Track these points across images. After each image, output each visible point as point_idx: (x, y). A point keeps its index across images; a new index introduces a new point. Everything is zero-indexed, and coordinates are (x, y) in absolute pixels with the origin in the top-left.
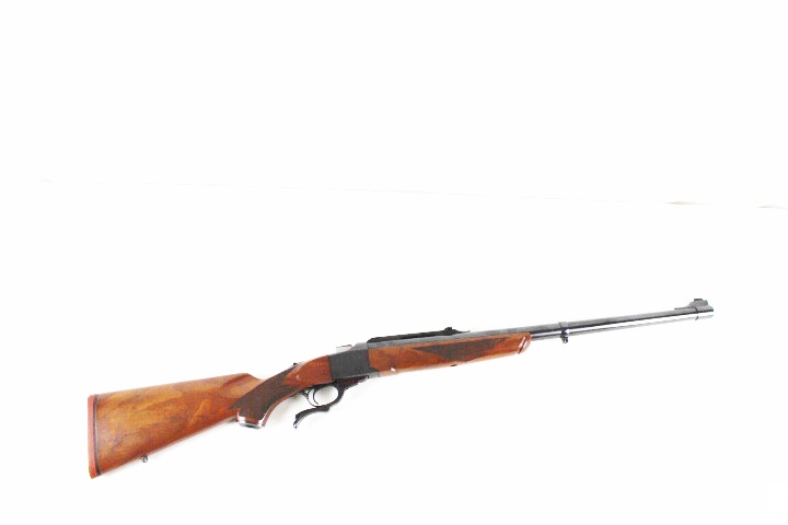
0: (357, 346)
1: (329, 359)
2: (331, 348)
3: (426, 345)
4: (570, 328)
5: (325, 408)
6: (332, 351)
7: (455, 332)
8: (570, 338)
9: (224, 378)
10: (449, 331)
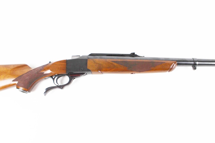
0: (82, 57)
1: (67, 62)
2: (69, 57)
3: (120, 60)
4: (199, 61)
5: (62, 87)
6: (69, 58)
7: (136, 56)
8: (198, 67)
9: (14, 65)
10: (133, 55)
